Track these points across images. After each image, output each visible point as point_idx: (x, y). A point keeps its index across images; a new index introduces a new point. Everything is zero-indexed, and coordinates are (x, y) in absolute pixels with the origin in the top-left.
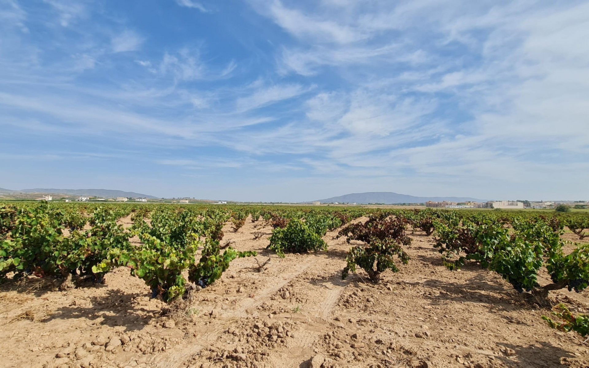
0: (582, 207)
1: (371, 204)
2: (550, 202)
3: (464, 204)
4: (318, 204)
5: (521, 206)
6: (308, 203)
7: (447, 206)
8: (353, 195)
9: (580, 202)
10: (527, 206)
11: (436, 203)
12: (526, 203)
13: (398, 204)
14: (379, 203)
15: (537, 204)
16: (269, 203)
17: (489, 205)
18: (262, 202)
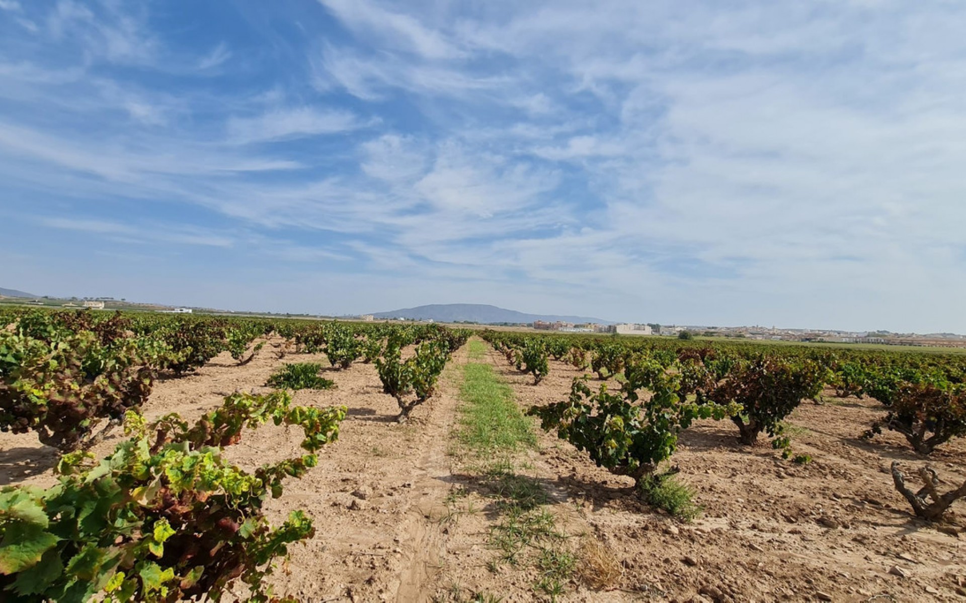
0: (711, 334)
1: (458, 322)
2: (682, 327)
3: (583, 326)
4: (370, 319)
5: (648, 332)
6: (355, 318)
7: (560, 329)
8: (432, 307)
9: (713, 328)
10: (656, 331)
11: (548, 323)
12: (655, 328)
13: (497, 324)
14: (469, 320)
15: (666, 329)
16: (283, 315)
17: (612, 329)
18: (272, 313)
